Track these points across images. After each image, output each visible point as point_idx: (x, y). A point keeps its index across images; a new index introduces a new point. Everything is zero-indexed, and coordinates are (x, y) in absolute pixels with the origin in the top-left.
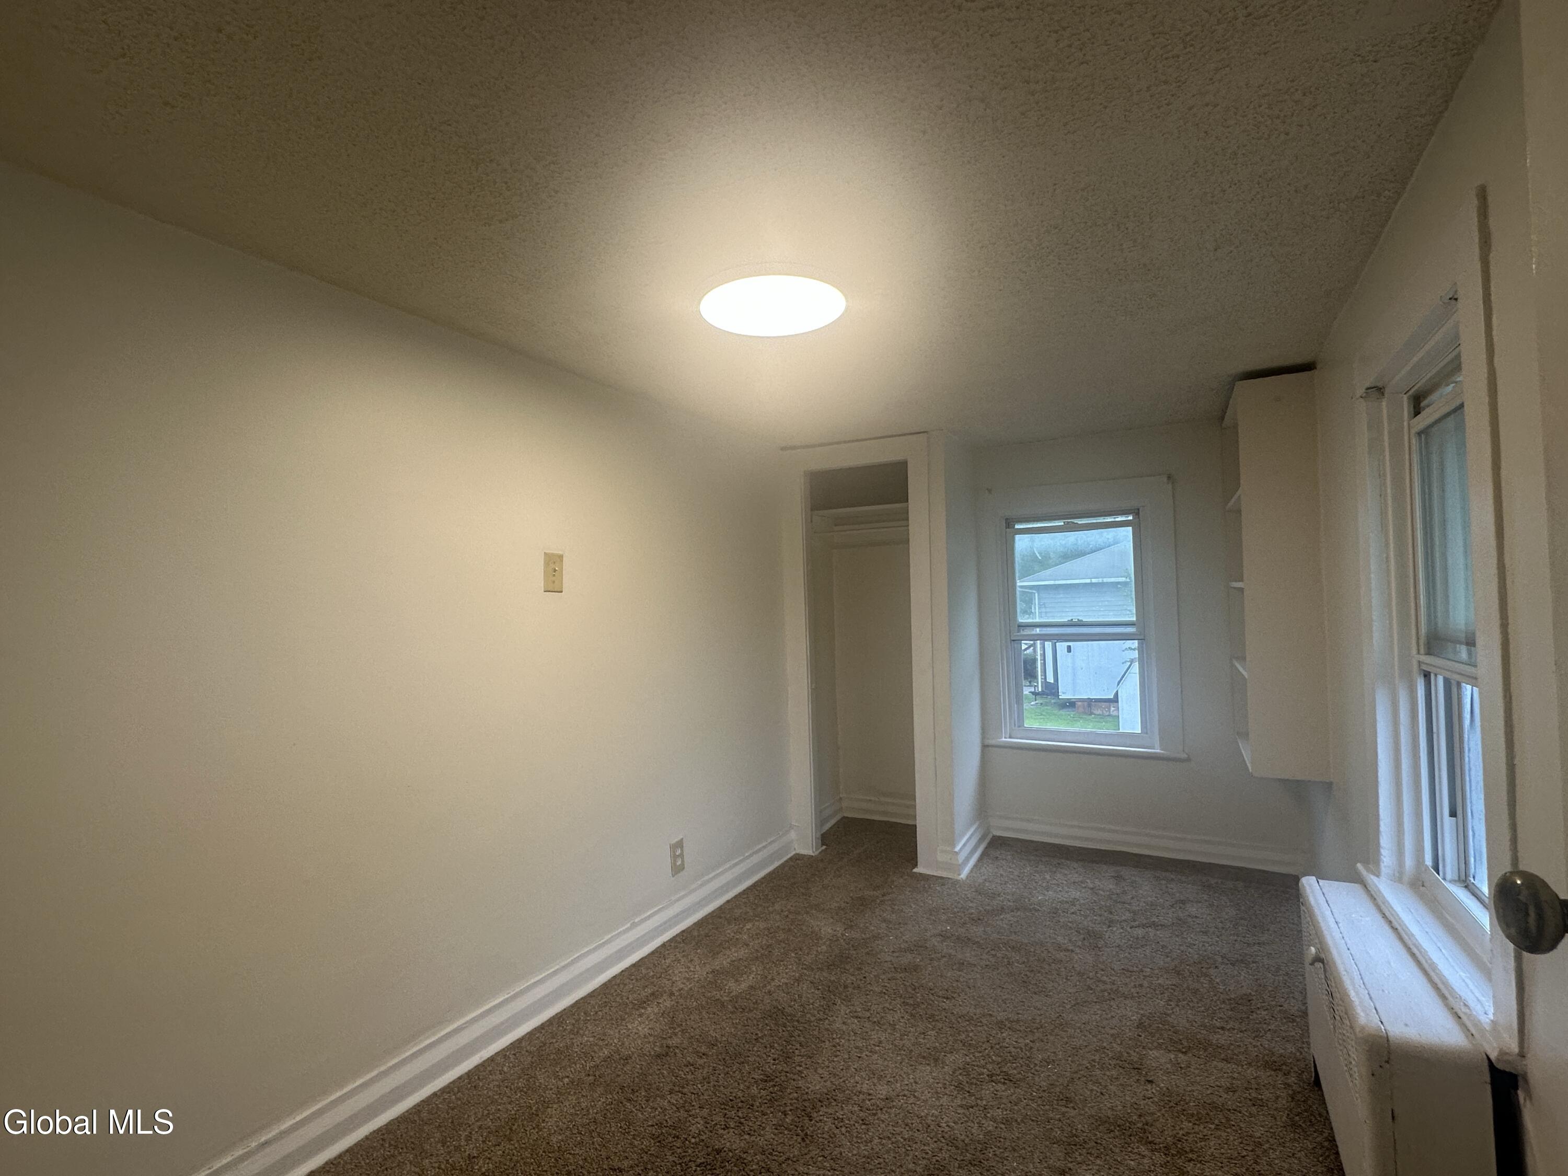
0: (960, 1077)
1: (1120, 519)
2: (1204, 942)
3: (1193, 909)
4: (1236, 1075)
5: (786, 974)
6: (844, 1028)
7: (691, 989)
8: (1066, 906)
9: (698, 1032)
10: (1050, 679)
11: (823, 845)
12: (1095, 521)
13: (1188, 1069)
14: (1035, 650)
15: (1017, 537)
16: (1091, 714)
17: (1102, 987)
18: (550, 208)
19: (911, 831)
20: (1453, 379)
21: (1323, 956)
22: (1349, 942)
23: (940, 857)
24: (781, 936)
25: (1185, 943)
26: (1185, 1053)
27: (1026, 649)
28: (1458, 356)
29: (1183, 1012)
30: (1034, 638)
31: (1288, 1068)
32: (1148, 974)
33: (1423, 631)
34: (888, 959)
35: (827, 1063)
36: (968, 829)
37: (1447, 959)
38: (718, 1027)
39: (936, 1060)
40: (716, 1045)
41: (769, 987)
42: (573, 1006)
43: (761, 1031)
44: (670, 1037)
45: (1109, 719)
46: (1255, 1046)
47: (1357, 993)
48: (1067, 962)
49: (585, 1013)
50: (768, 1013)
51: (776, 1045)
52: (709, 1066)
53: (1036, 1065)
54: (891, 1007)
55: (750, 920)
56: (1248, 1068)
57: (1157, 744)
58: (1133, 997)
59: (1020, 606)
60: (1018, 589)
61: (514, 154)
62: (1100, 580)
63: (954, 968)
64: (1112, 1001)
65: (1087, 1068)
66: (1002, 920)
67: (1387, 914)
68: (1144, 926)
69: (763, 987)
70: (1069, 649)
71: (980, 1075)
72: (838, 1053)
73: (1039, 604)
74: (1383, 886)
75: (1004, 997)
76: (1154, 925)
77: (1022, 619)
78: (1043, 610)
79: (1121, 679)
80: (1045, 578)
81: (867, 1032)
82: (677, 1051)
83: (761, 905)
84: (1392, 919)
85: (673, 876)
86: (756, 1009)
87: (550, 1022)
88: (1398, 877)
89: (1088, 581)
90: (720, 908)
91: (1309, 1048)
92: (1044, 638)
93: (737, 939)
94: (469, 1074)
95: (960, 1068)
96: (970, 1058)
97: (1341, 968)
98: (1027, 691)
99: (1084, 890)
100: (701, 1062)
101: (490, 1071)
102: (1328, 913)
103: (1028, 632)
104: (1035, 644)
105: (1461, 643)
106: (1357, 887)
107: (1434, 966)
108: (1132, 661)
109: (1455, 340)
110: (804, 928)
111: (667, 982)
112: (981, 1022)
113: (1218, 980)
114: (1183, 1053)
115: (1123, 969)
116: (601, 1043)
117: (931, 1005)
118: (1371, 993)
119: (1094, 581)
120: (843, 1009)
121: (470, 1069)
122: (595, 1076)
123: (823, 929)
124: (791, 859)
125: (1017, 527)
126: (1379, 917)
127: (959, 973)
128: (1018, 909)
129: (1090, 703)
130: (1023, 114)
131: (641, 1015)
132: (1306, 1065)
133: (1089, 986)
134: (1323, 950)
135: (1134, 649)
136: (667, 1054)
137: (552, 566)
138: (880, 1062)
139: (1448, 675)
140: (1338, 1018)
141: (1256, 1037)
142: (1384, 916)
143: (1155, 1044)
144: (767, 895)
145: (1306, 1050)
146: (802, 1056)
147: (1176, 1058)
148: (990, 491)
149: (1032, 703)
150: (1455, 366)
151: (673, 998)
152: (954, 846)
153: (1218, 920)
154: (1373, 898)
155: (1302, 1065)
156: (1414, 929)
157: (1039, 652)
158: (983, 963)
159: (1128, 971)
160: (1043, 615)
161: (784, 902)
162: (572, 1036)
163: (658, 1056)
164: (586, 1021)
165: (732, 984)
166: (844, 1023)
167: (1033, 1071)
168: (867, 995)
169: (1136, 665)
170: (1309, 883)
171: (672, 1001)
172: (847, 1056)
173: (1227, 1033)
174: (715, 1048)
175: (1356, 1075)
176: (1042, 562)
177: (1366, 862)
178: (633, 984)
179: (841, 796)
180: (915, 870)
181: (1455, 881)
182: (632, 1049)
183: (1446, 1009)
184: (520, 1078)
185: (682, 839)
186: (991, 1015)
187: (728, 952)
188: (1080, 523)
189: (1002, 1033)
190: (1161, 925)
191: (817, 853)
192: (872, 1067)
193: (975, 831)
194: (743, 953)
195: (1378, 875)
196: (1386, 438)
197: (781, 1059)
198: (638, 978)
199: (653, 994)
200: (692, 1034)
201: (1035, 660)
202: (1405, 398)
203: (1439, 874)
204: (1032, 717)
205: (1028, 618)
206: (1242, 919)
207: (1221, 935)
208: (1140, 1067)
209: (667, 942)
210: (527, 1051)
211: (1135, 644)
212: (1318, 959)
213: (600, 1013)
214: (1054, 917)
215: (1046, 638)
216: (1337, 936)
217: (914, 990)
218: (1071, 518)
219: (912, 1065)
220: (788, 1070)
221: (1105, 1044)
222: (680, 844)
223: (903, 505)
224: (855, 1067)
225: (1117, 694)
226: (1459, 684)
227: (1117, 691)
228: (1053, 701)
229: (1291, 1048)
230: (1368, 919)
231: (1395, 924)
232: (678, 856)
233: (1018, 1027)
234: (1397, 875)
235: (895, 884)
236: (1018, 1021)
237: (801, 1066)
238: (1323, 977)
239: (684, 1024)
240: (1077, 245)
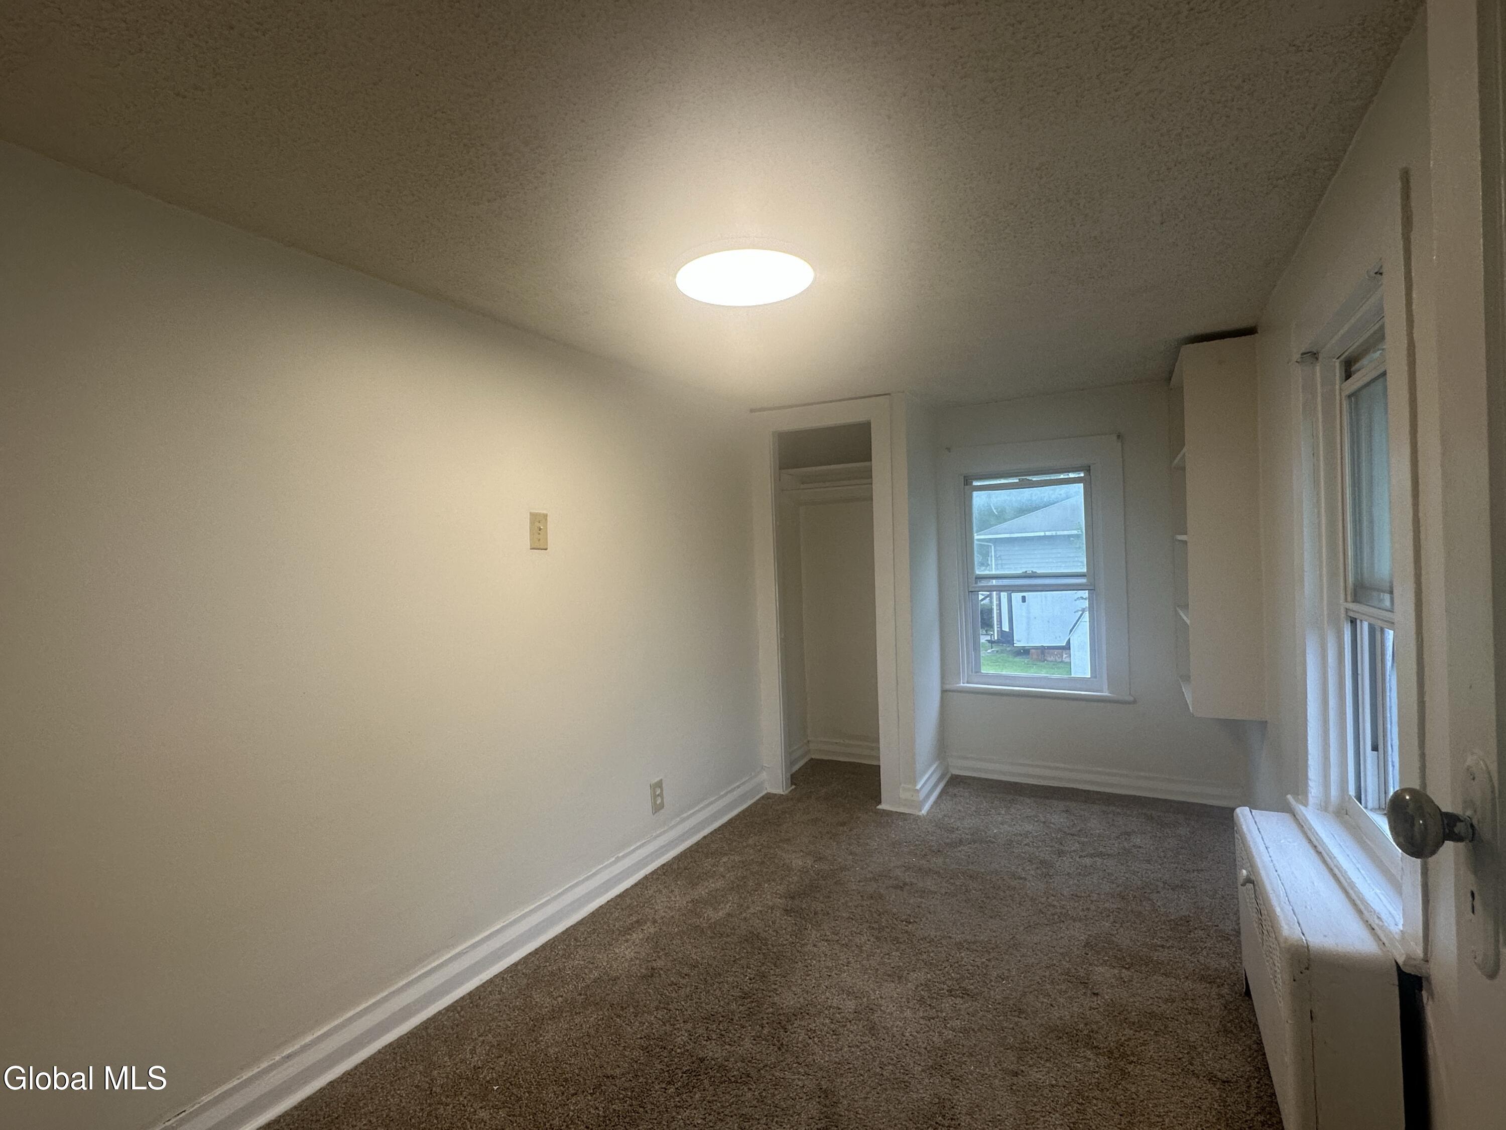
0: (922, 993)
1: (1072, 475)
2: (1147, 870)
3: (1138, 841)
4: (1174, 988)
5: (761, 902)
6: (815, 949)
7: (673, 917)
8: (1020, 838)
9: (680, 955)
10: (1006, 628)
11: (792, 784)
12: (1048, 478)
13: (1131, 983)
14: (991, 602)
15: (975, 494)
16: (1045, 660)
17: (1052, 910)
18: (536, 188)
19: (875, 770)
20: (1380, 347)
21: (1253, 878)
22: (1277, 864)
23: (903, 795)
24: (755, 868)
25: (1130, 871)
26: (1128, 969)
27: (982, 600)
28: (1382, 328)
29: (1126, 932)
30: (991, 589)
31: (1222, 981)
32: (1095, 899)
33: (1351, 580)
34: (854, 888)
35: (799, 981)
36: (930, 766)
37: (1365, 878)
38: (699, 950)
39: (900, 978)
40: (698, 967)
41: (744, 915)
42: (563, 933)
43: (739, 954)
44: (655, 960)
45: (1060, 665)
46: (1192, 962)
47: (1282, 909)
48: (1021, 889)
49: (575, 940)
50: (745, 938)
51: (752, 966)
52: (692, 985)
53: (991, 981)
54: (858, 931)
55: (726, 854)
56: (1185, 982)
57: (1106, 687)
58: (1080, 920)
59: (977, 558)
60: (976, 542)
61: (503, 138)
62: (1054, 533)
63: (916, 895)
64: (1062, 924)
65: (1038, 982)
66: (960, 851)
67: (1313, 839)
68: (1092, 856)
69: (739, 914)
70: (1024, 599)
71: (940, 990)
72: (810, 972)
73: (995, 556)
74: (1310, 814)
75: (962, 921)
76: (1101, 855)
77: (978, 572)
78: (1000, 562)
79: (1073, 628)
80: (1001, 532)
81: (836, 954)
82: (662, 972)
83: (735, 841)
84: (1316, 843)
85: (654, 814)
86: (734, 934)
87: (543, 947)
88: (1324, 807)
89: (1042, 534)
90: (697, 844)
91: (1241, 963)
92: (1000, 589)
93: (714, 871)
94: (470, 994)
95: (922, 984)
96: (932, 976)
97: (1269, 888)
98: (983, 639)
99: (1036, 824)
100: (684, 982)
101: (490, 992)
102: (1259, 840)
103: (983, 583)
104: (991, 594)
105: (1384, 592)
106: (1286, 816)
107: (1352, 885)
108: (1083, 610)
109: (1379, 313)
110: (776, 861)
111: (650, 911)
112: (941, 943)
113: (1159, 904)
114: (1126, 968)
115: (1072, 895)
116: (591, 966)
117: (894, 928)
118: (1295, 909)
119: (1048, 533)
120: (814, 934)
121: (471, 989)
122: (586, 995)
123: (794, 862)
124: (763, 797)
125: (976, 483)
126: (1305, 842)
127: (919, 900)
128: (975, 842)
129: (1043, 651)
130: (982, 100)
131: (627, 941)
132: (1238, 978)
133: (1040, 910)
134: (1253, 872)
135: (1085, 599)
136: (652, 975)
137: (537, 524)
138: (849, 979)
139: (1373, 621)
140: (1265, 932)
141: (1193, 954)
142: (1310, 841)
143: (1101, 961)
144: (741, 831)
145: (1239, 964)
146: (777, 976)
147: (1120, 973)
148: (949, 449)
149: (989, 651)
150: (1379, 337)
151: (656, 925)
152: (915, 784)
153: (1161, 850)
154: (1301, 826)
155: (1234, 978)
156: (1335, 851)
157: (995, 602)
158: (943, 891)
159: (1077, 896)
160: (999, 566)
161: (757, 838)
162: (564, 960)
163: (644, 977)
164: (576, 947)
165: (710, 912)
166: (815, 946)
167: (989, 986)
168: (837, 920)
169: (1087, 614)
170: (1243, 814)
171: (655, 927)
172: (818, 975)
173: (1166, 950)
174: (696, 969)
175: (1280, 982)
176: (1001, 516)
177: (1296, 794)
178: (619, 912)
179: (809, 739)
180: (879, 807)
181: (1376, 809)
182: (620, 971)
183: (1361, 923)
184: (518, 997)
185: (661, 780)
186: (950, 937)
187: (706, 884)
188: (1034, 479)
189: (960, 953)
190: (1109, 855)
191: (787, 792)
192: (842, 984)
193: (934, 771)
194: (720, 884)
195: (1306, 805)
196: (1319, 399)
197: (758, 978)
198: (624, 907)
199: (637, 922)
200: (675, 957)
201: (991, 610)
202: (1337, 364)
203: (1361, 803)
204: (988, 664)
205: (985, 570)
206: (1182, 848)
207: (1163, 863)
208: (1086, 981)
209: (649, 874)
210: (523, 974)
211: (1085, 594)
212: (1249, 881)
213: (589, 939)
214: (1008, 849)
215: (1001, 589)
216: (1266, 858)
217: (879, 915)
218: (1025, 475)
219: (877, 982)
220: (764, 988)
221: (1055, 962)
222: (659, 784)
223: (867, 464)
224: (826, 984)
225: (1069, 642)
226: (1382, 630)
227: (1069, 639)
228: (1008, 649)
229: (1224, 963)
230: (1296, 844)
231: (1320, 849)
232: (658, 795)
233: (975, 947)
234: (1323, 804)
235: (861, 819)
236: (974, 943)
237: (776, 984)
238: (1253, 896)
239: (667, 948)
240: (1032, 220)
